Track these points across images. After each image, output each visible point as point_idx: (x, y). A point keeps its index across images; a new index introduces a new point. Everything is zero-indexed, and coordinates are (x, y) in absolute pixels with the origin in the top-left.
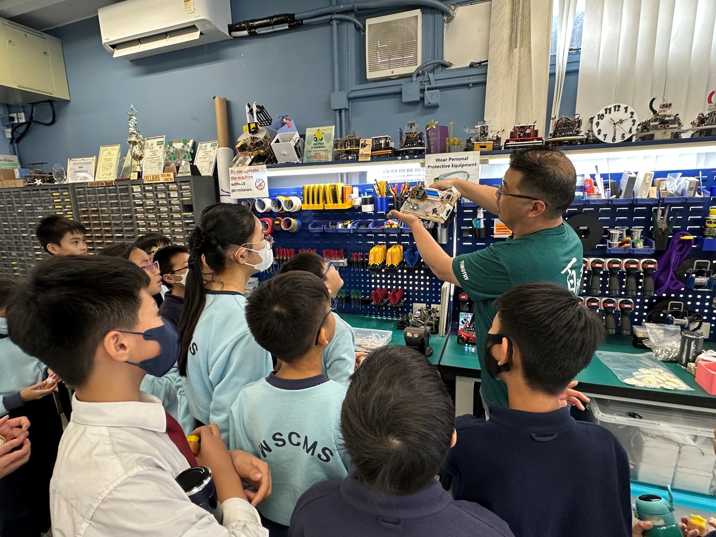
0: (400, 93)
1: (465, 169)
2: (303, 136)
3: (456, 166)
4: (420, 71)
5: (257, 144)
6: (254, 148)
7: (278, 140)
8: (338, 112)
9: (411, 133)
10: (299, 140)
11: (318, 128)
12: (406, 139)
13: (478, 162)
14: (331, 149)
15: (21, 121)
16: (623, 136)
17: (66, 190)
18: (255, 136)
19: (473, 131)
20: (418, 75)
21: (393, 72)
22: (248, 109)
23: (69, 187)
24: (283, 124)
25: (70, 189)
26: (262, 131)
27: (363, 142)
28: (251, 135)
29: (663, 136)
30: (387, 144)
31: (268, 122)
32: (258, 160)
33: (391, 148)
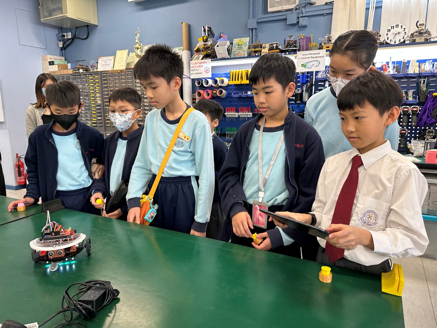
0: (286, 19)
1: (317, 59)
2: (232, 44)
3: (313, 58)
4: (298, 7)
5: (207, 48)
6: (205, 50)
7: (218, 45)
8: (251, 30)
9: (290, 41)
10: (229, 46)
11: (240, 39)
12: (287, 44)
13: (325, 56)
14: (247, 50)
15: (68, 37)
16: (400, 41)
17: (97, 75)
18: (206, 43)
19: (323, 39)
20: (296, 9)
21: (282, 8)
22: (203, 29)
23: (99, 73)
24: (221, 37)
25: (99, 75)
26: (210, 41)
27: (264, 46)
28: (204, 43)
29: (420, 41)
30: (277, 47)
31: (213, 36)
32: (206, 56)
33: (279, 49)
